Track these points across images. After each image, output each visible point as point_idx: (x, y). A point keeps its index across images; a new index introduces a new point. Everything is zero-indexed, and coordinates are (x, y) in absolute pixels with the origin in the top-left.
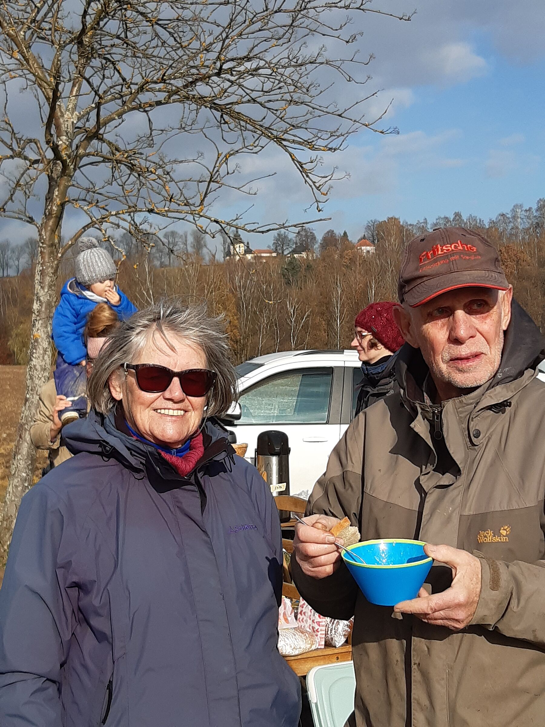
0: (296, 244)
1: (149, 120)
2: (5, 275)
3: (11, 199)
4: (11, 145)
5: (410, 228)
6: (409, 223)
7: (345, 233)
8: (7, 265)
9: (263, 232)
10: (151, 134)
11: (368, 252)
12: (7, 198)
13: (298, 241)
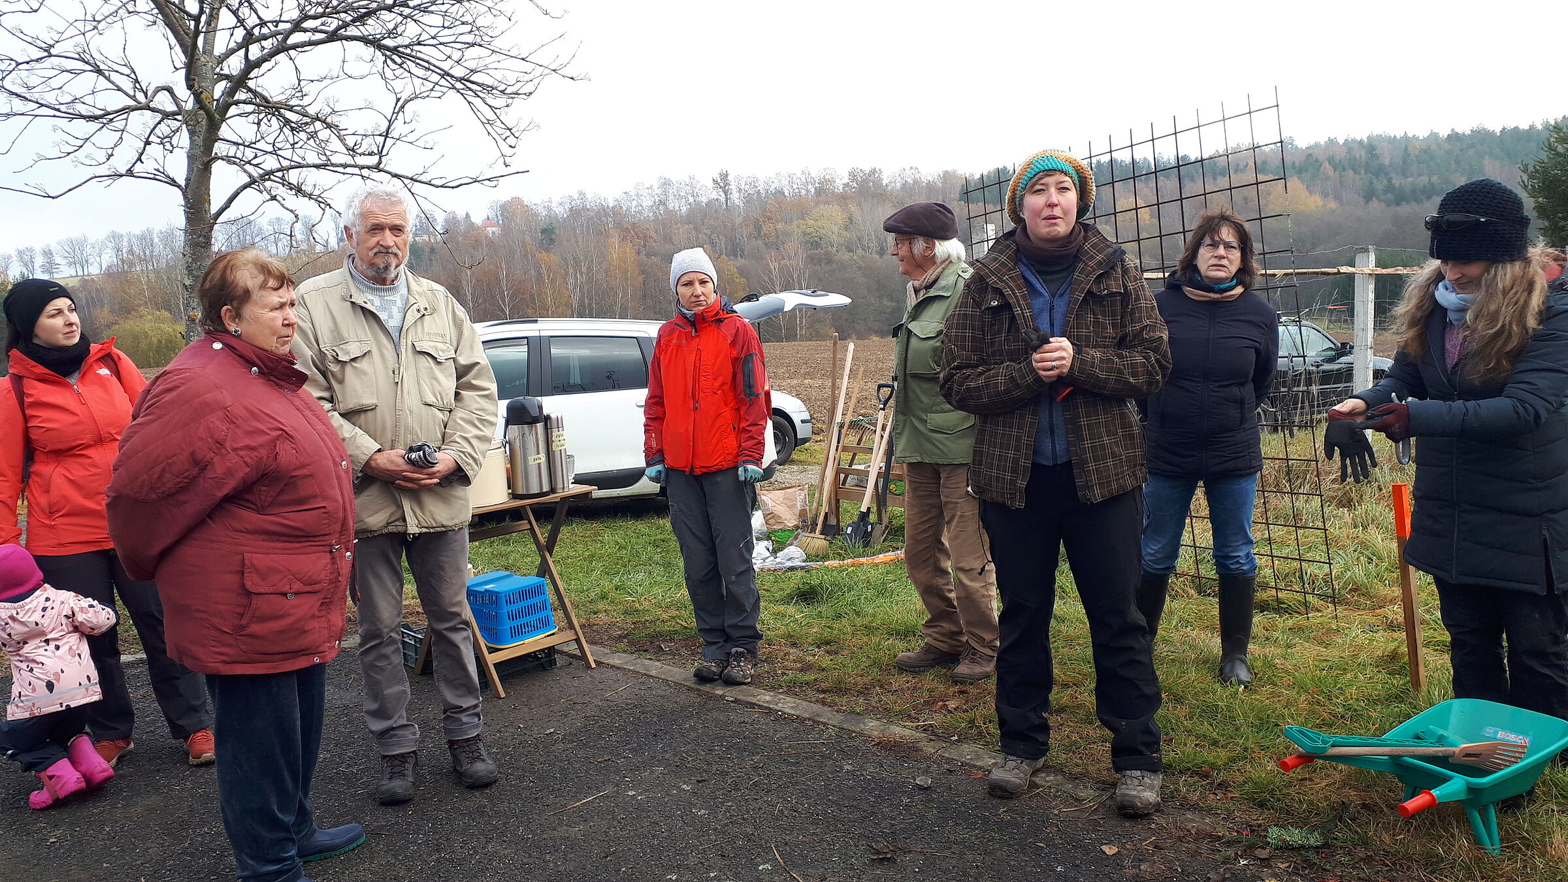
0: (416, 226)
1: (296, 68)
2: (86, 273)
3: (139, 159)
4: (135, 96)
5: (534, 207)
6: (533, 203)
7: (467, 214)
8: (87, 261)
9: (453, 188)
10: (299, 84)
11: (494, 233)
12: (136, 158)
13: (418, 224)
